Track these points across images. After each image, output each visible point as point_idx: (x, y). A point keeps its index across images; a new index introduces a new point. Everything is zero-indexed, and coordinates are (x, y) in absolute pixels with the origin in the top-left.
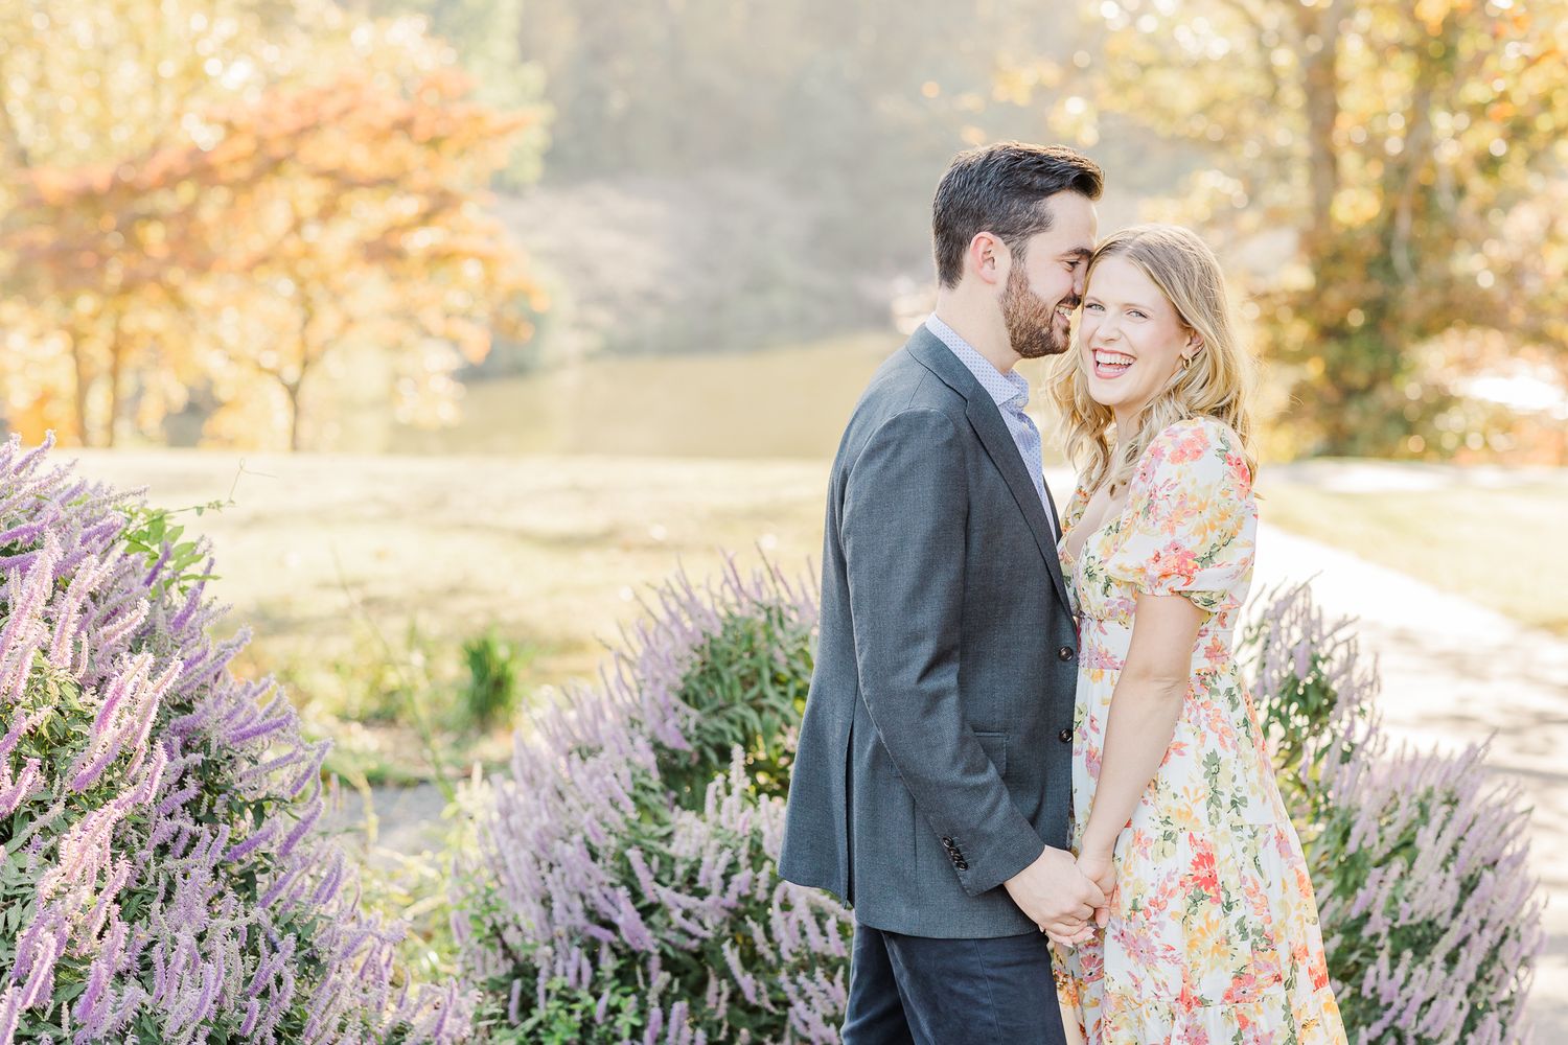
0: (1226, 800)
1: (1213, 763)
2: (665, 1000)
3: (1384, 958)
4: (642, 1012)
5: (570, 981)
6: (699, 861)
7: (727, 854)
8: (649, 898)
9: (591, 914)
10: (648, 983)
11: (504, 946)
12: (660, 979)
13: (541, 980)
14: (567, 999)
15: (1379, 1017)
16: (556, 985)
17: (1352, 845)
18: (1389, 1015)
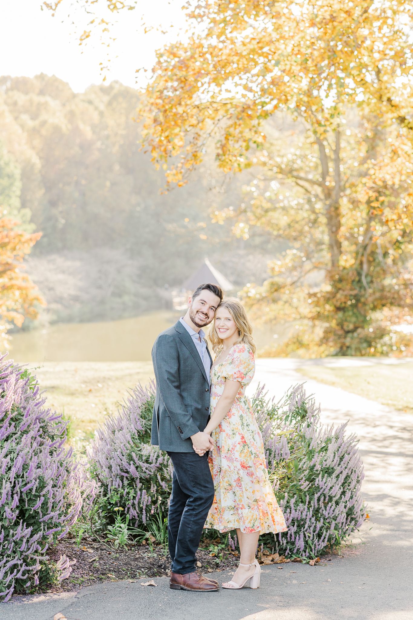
0: (245, 425)
1: (241, 416)
2: (141, 490)
3: (320, 476)
4: (136, 493)
5: (117, 486)
6: (150, 456)
7: (156, 454)
8: (137, 464)
9: (122, 470)
10: (136, 487)
11: (99, 479)
12: (139, 485)
13: (109, 487)
14: (116, 491)
15: (319, 491)
16: (113, 487)
17: (311, 448)
18: (322, 491)
